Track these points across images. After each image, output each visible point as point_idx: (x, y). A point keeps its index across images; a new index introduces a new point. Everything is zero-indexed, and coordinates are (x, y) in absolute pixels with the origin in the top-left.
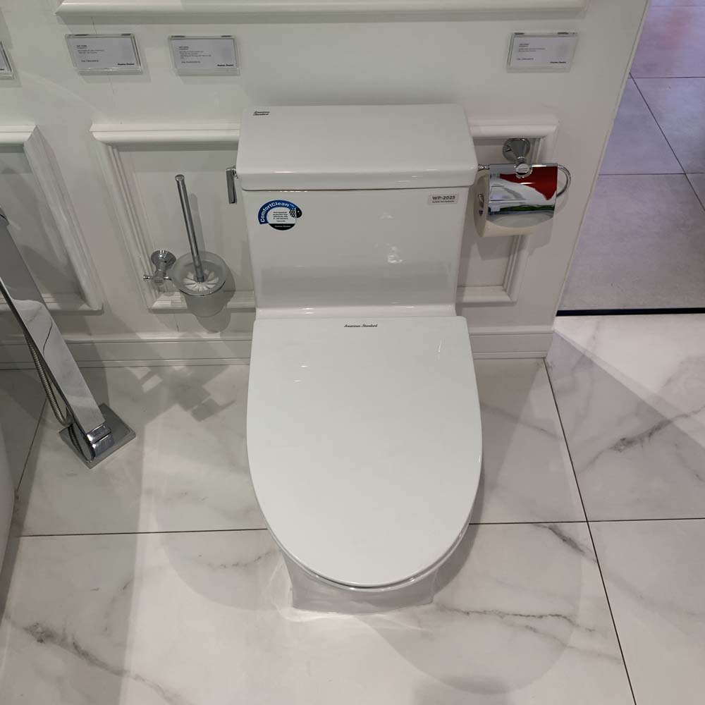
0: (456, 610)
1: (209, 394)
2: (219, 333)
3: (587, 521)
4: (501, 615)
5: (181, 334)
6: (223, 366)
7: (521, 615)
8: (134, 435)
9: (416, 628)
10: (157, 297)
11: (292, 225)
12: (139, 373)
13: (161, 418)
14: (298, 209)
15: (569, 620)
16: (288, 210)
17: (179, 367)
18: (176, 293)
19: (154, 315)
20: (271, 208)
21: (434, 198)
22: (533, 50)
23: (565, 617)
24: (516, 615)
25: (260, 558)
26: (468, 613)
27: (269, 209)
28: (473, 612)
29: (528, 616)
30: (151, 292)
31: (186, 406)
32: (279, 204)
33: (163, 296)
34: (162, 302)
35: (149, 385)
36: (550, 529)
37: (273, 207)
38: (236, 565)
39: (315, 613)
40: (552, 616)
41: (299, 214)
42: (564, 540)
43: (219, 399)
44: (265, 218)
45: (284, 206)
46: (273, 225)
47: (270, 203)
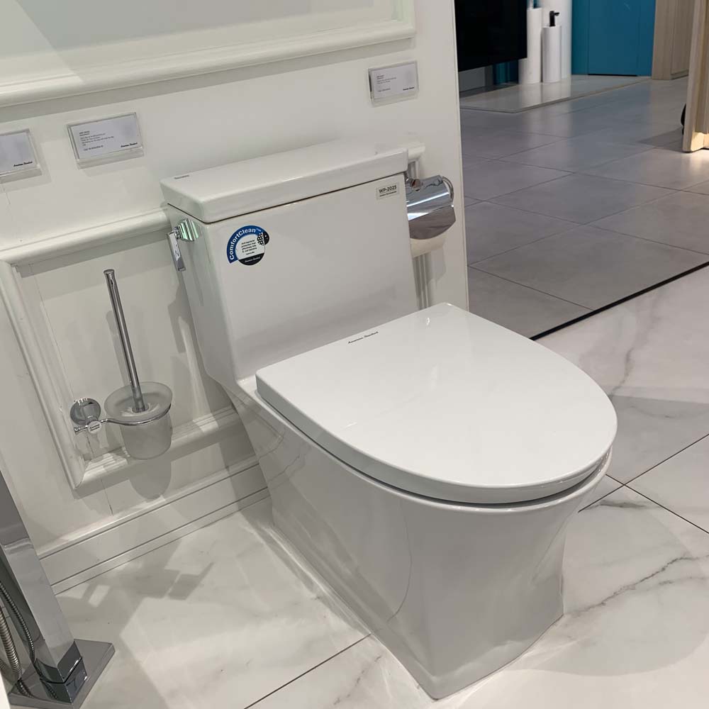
0: (590, 608)
1: (177, 572)
2: (161, 496)
3: (624, 485)
4: (632, 587)
5: (117, 516)
6: (174, 542)
7: (647, 578)
8: (113, 649)
9: (570, 644)
10: (86, 466)
11: (261, 256)
12: (77, 594)
13: (134, 619)
14: (265, 233)
15: (686, 559)
16: (255, 237)
17: (122, 565)
18: (105, 456)
19: (81, 500)
20: (239, 239)
21: (381, 191)
22: (388, 80)
23: (681, 559)
24: (643, 580)
25: (359, 679)
26: (603, 604)
27: (237, 241)
28: (606, 600)
29: (653, 575)
30: (78, 460)
31: (159, 593)
32: (246, 231)
33: (91, 464)
34: (92, 472)
35: (96, 598)
36: (602, 505)
37: (241, 237)
38: (338, 701)
39: (463, 692)
40: (671, 563)
41: (267, 240)
42: (621, 506)
43: (194, 570)
44: (234, 254)
45: (252, 233)
46: (243, 261)
47: (237, 232)
